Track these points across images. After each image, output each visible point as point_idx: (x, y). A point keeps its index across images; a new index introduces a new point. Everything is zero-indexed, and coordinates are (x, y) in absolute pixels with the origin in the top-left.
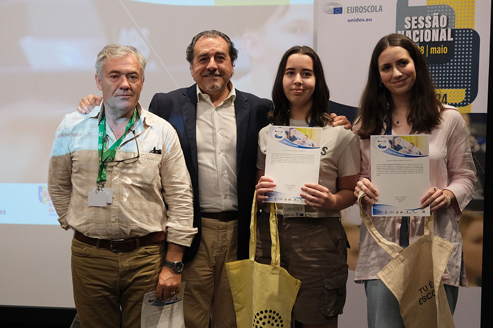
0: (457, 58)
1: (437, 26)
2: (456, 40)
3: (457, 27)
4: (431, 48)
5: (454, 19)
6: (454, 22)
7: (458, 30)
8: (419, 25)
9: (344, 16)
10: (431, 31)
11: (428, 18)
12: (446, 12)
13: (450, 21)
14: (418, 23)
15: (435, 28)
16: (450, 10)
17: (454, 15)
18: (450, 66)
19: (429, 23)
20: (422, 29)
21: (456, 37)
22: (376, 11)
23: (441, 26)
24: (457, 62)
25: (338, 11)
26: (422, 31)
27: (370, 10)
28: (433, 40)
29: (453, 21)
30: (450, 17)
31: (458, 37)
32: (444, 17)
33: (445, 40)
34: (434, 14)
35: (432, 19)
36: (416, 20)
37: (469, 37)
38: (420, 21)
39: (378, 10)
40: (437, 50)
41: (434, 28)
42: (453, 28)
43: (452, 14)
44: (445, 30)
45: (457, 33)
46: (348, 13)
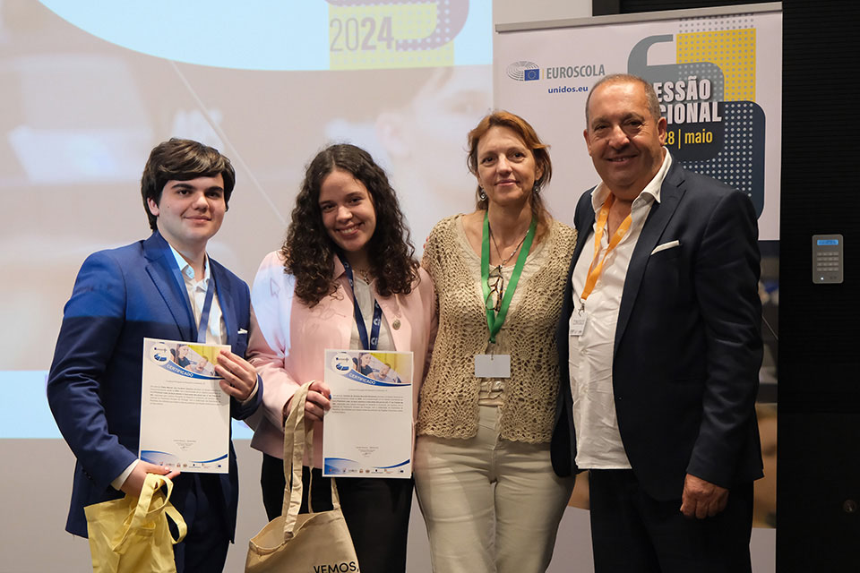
0: (729, 151)
1: (695, 98)
2: (726, 121)
3: (727, 98)
4: (686, 135)
5: (723, 85)
6: (723, 91)
7: (730, 103)
8: (665, 97)
9: (543, 83)
10: (686, 105)
11: (680, 84)
12: (710, 74)
13: (715, 89)
14: (664, 93)
15: (692, 101)
16: (715, 71)
17: (723, 80)
18: (717, 163)
19: (682, 93)
20: (670, 103)
21: (727, 115)
22: (594, 75)
23: (701, 97)
24: (729, 157)
25: (532, 75)
26: (670, 107)
27: (584, 73)
28: (689, 121)
29: (721, 88)
30: (715, 83)
31: (730, 115)
32: (705, 82)
33: (708, 120)
34: (690, 78)
35: (686, 87)
36: (659, 88)
37: (748, 114)
38: (666, 89)
39: (597, 72)
40: (696, 137)
41: (689, 101)
42: (721, 101)
43: (718, 76)
44: (708, 103)
45: (727, 109)
46: (548, 78)
